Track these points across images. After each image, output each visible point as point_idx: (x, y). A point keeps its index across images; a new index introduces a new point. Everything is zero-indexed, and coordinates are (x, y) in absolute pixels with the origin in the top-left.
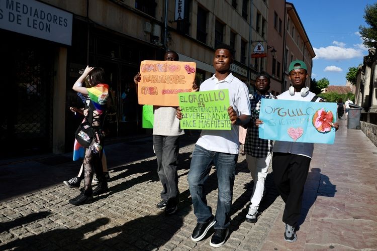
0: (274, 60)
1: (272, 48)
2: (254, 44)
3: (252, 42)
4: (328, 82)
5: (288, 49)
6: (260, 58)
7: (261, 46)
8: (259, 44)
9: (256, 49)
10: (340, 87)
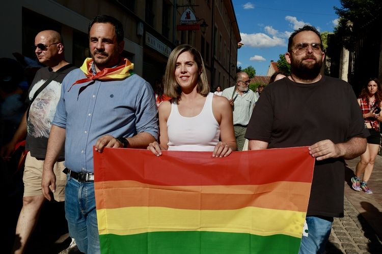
0: (203, 39)
1: (203, 20)
2: (180, 9)
3: (178, 6)
4: (254, 71)
5: (217, 27)
6: (187, 32)
7: (191, 12)
8: (188, 10)
9: (183, 18)
10: (263, 77)
